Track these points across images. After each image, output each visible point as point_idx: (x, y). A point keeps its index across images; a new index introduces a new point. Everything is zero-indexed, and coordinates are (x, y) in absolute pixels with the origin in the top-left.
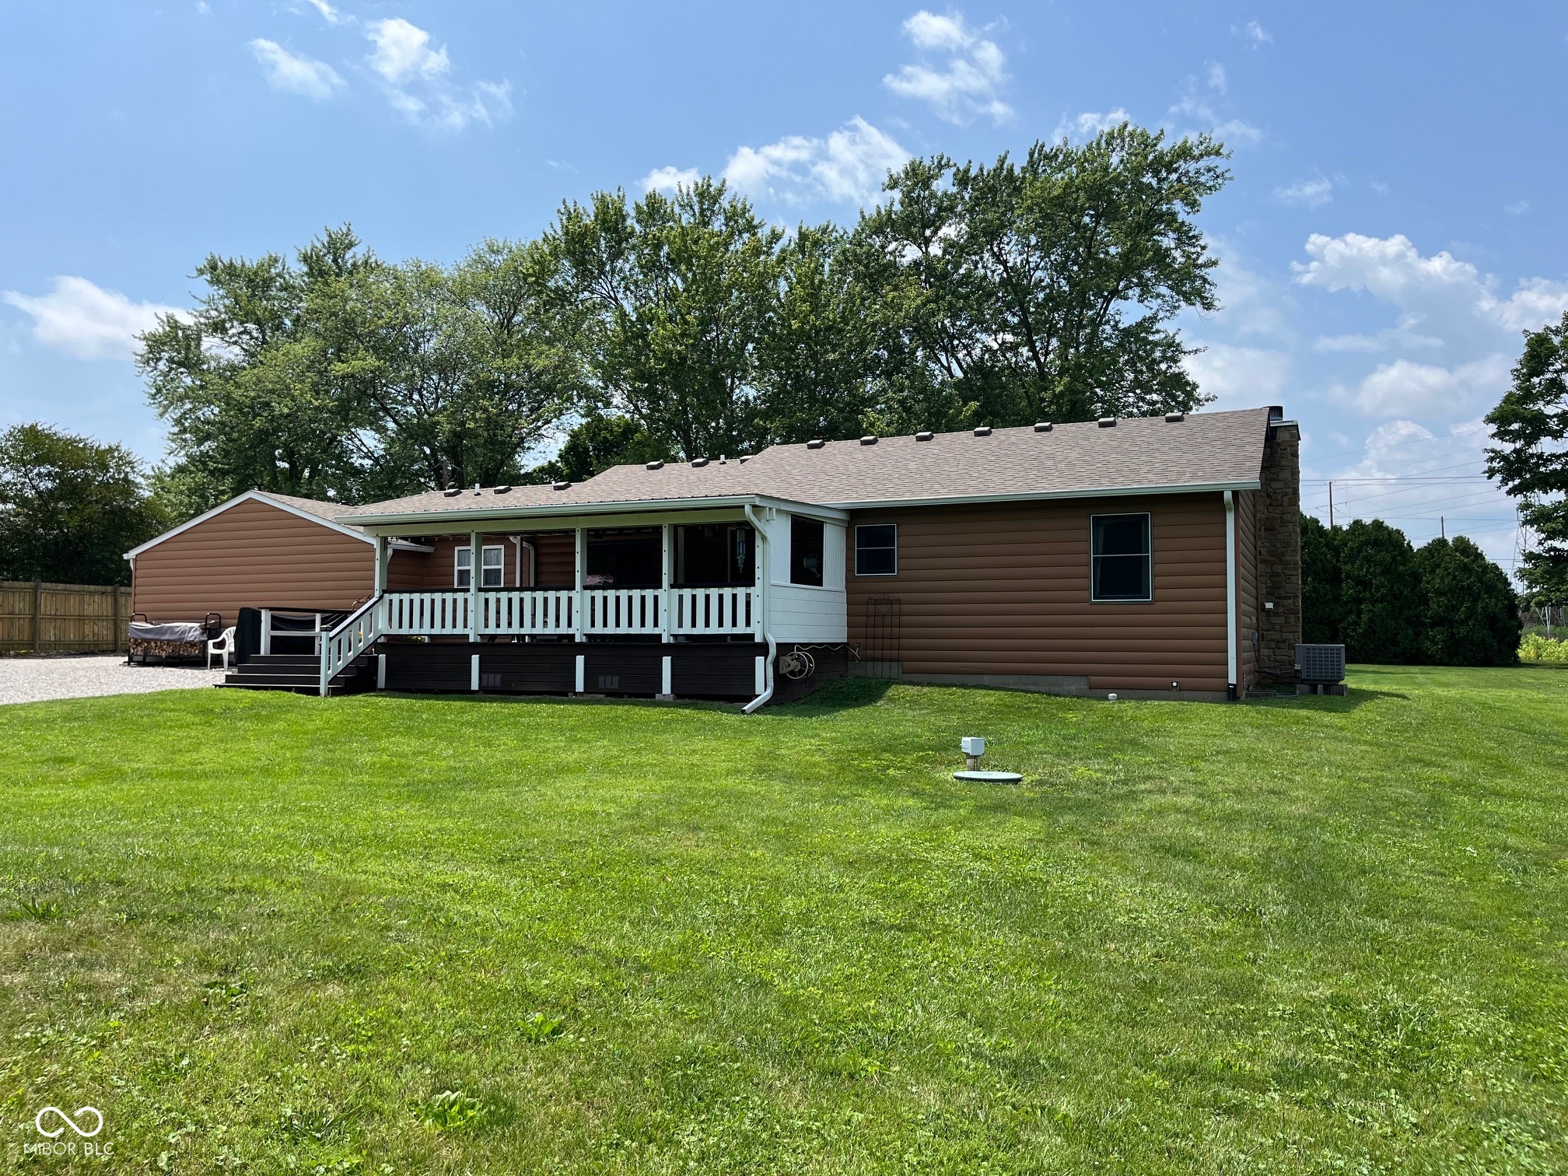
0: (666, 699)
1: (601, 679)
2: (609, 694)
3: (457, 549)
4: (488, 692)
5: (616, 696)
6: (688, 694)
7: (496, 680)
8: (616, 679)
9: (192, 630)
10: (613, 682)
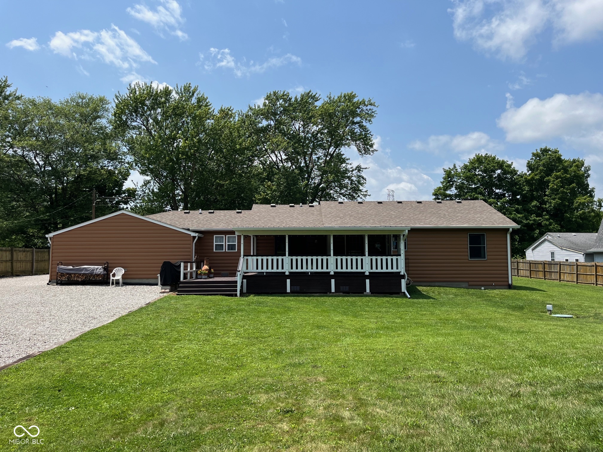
0: (368, 294)
1: (341, 287)
2: (344, 293)
3: (215, 236)
4: (294, 293)
5: (347, 293)
6: (376, 292)
7: (298, 288)
8: (347, 287)
9: (99, 269)
10: (347, 288)
